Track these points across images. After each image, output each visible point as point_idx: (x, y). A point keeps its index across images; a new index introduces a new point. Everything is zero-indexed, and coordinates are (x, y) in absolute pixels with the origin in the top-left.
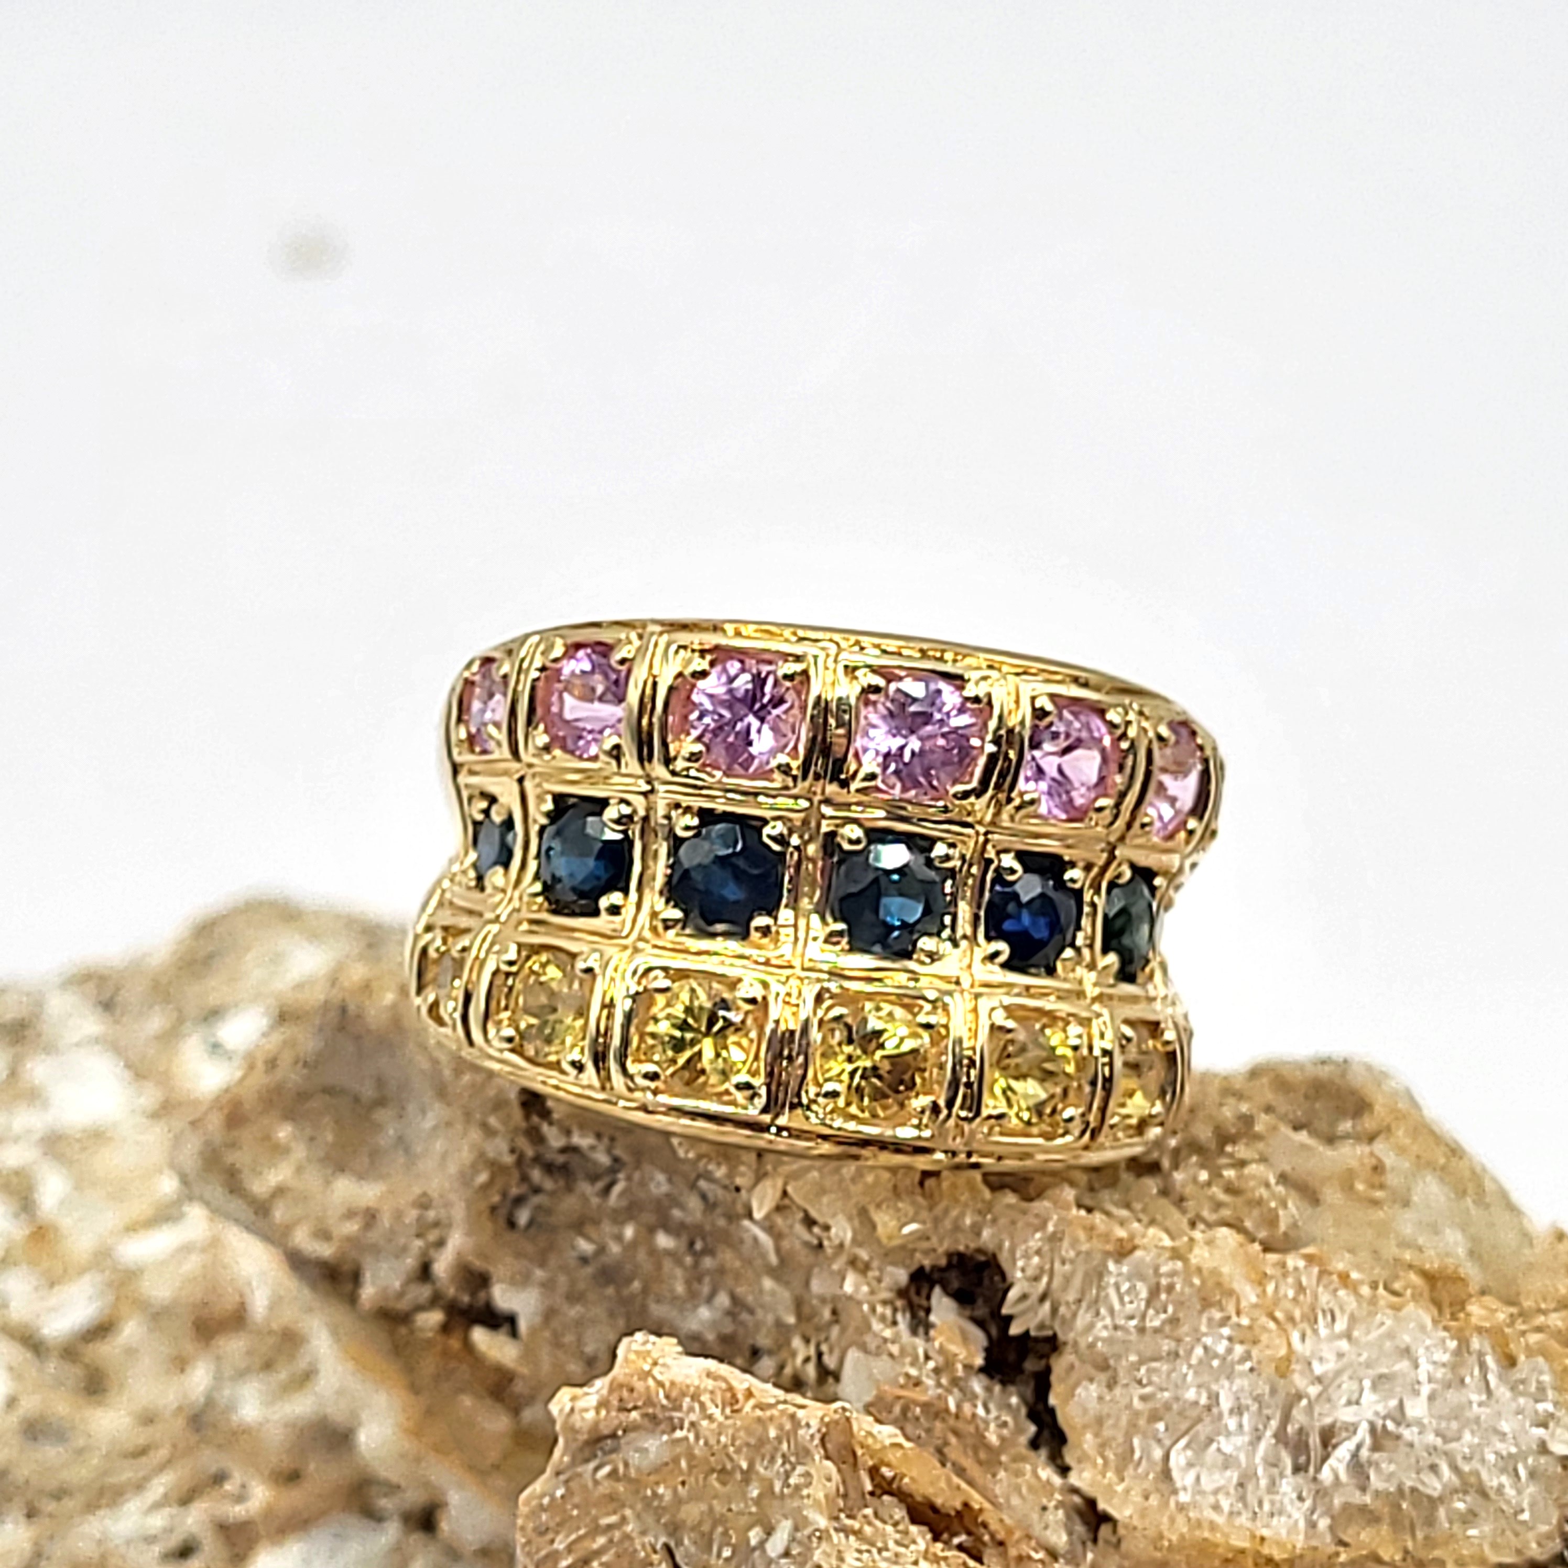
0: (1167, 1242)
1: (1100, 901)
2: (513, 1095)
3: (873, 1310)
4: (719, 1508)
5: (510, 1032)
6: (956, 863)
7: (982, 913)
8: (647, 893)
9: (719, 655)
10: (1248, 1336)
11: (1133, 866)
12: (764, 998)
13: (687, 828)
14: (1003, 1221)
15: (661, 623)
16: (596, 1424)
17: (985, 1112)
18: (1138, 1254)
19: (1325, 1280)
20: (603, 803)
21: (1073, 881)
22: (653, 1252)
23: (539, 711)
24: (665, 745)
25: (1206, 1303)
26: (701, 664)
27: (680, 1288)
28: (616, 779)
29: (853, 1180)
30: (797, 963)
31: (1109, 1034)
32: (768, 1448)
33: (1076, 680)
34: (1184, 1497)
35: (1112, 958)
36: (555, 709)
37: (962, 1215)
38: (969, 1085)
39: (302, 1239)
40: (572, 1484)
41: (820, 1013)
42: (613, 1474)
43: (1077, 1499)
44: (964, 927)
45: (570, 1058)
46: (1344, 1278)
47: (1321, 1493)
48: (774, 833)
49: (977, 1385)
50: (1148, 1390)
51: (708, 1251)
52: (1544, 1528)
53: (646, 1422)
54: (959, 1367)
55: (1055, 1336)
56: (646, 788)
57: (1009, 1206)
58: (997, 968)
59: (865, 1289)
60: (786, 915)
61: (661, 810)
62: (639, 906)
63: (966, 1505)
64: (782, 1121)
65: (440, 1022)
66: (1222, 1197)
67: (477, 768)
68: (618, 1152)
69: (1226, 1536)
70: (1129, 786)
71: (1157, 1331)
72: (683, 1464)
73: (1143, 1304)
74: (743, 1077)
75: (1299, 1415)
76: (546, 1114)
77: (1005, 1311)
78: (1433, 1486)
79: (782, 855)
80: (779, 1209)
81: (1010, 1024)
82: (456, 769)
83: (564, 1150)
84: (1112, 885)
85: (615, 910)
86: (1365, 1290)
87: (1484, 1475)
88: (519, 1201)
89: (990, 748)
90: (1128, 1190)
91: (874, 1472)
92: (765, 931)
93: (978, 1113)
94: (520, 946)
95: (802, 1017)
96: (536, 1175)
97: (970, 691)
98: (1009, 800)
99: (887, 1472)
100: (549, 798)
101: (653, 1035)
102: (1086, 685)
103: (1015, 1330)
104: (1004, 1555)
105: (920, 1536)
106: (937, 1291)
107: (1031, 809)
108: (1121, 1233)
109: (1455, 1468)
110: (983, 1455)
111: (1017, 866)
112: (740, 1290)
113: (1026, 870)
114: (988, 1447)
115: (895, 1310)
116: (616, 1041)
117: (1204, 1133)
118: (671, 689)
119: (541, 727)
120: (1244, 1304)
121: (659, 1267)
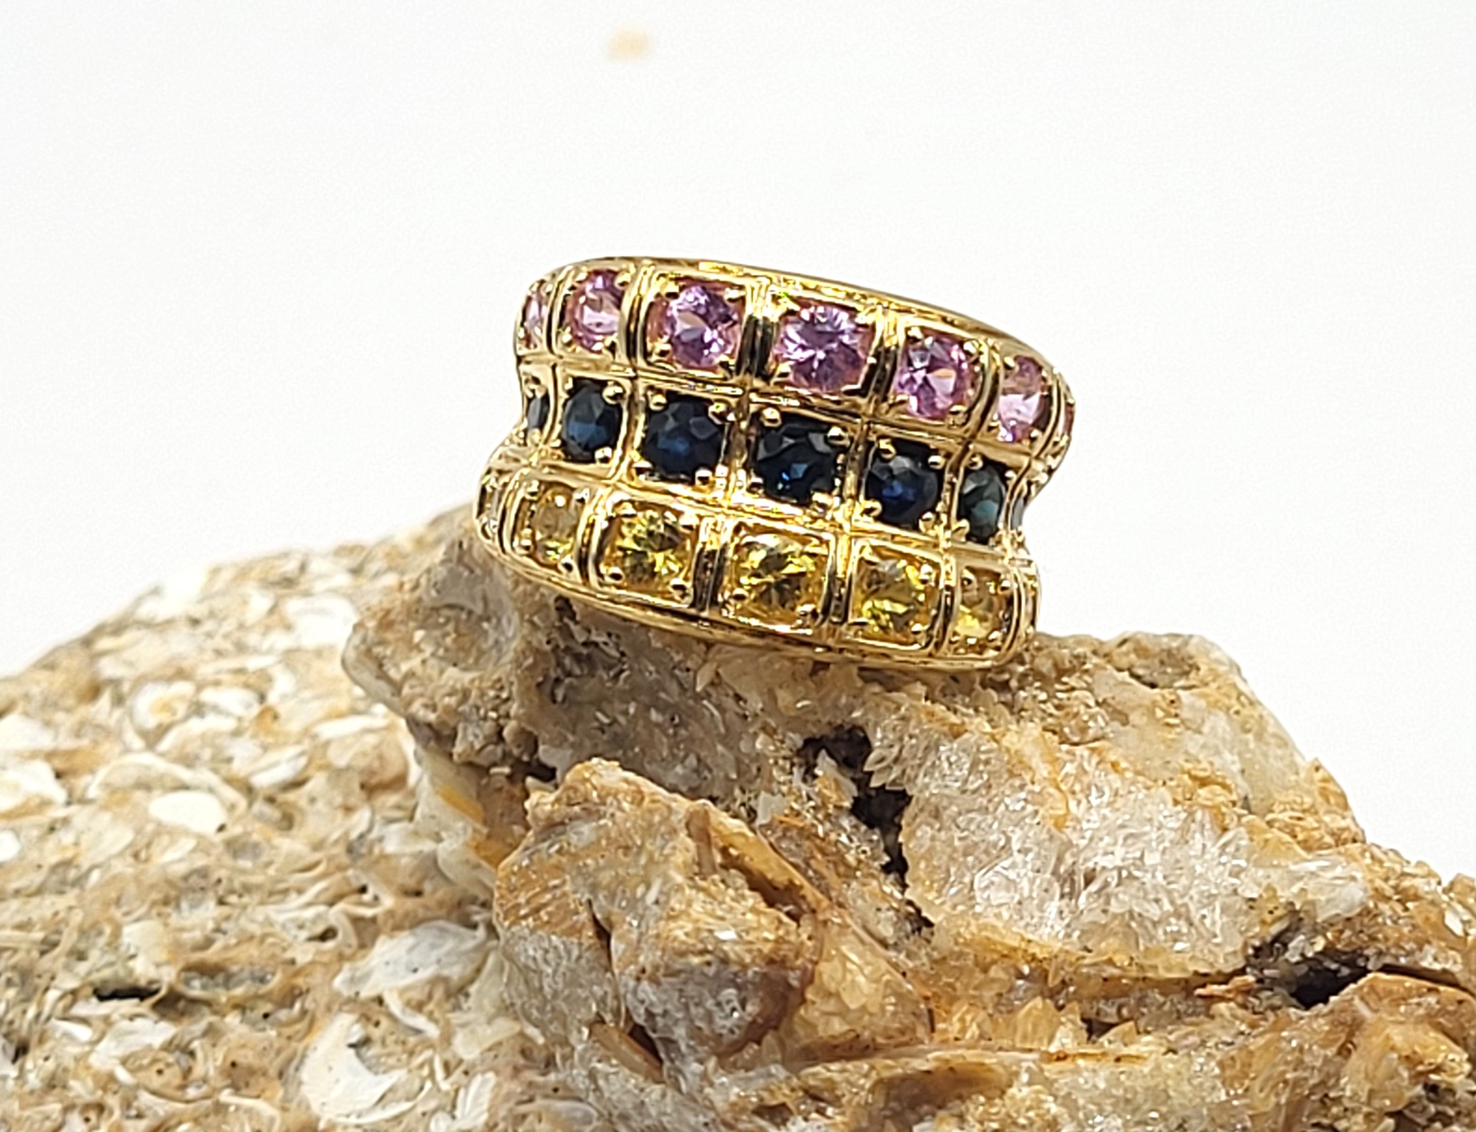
0: (988, 728)
1: (958, 482)
2: (551, 601)
3: (776, 763)
4: (621, 872)
5: (528, 543)
6: (846, 442)
7: (864, 480)
8: (629, 448)
9: (686, 283)
10: (1038, 799)
11: (984, 458)
12: (698, 527)
13: (658, 404)
14: (871, 704)
15: (653, 259)
16: (552, 812)
17: (851, 620)
18: (966, 736)
19: (1101, 766)
20: (603, 384)
21: (936, 463)
22: (648, 722)
23: (567, 319)
24: (645, 345)
25: (1012, 774)
26: (673, 288)
27: (665, 753)
28: (614, 367)
29: (766, 667)
30: (725, 504)
31: (953, 576)
32: (653, 829)
33: (944, 319)
34: (978, 909)
35: (964, 523)
36: (577, 316)
37: (838, 698)
38: (840, 598)
39: (417, 708)
40: (535, 857)
41: (737, 540)
42: (560, 851)
43: (911, 909)
44: (850, 490)
45: (564, 561)
46: (1114, 765)
47: (1077, 914)
48: (718, 411)
49: (846, 822)
50: (966, 833)
51: (683, 724)
52: (1229, 949)
53: (583, 814)
54: (831, 806)
55: (904, 791)
56: (632, 374)
57: (875, 694)
58: (871, 519)
59: (772, 748)
60: (721, 470)
61: (641, 391)
62: (622, 459)
63: (791, 882)
64: (705, 614)
65: (487, 536)
66: (1052, 710)
67: (529, 359)
68: (622, 648)
69: (1003, 937)
70: (978, 399)
71: (974, 792)
72: (604, 842)
73: (966, 772)
74: (679, 581)
75: (1069, 859)
76: (573, 616)
77: (867, 768)
78: (1154, 912)
79: (721, 428)
80: (712, 684)
81: (875, 559)
82: (519, 359)
83: (585, 644)
84: (968, 472)
85: (605, 460)
86: (1129, 775)
87: (1192, 907)
88: (558, 681)
89: (872, 360)
90: (977, 697)
91: (724, 851)
92: (704, 480)
93: (845, 619)
94: (541, 482)
95: (723, 542)
96: (567, 661)
97: (861, 319)
98: (885, 399)
99: (733, 852)
100: (571, 380)
101: (621, 549)
102: (951, 323)
103: (875, 783)
104: (815, 920)
105: (753, 899)
106: (823, 752)
107: (901, 408)
108: (954, 719)
109: (1172, 902)
110: (842, 869)
111: (892, 449)
112: (703, 754)
113: (899, 453)
114: (847, 866)
115: (793, 765)
116: (594, 549)
117: (1045, 665)
118: (651, 305)
119: (568, 329)
120: (1037, 777)
121: (651, 734)
